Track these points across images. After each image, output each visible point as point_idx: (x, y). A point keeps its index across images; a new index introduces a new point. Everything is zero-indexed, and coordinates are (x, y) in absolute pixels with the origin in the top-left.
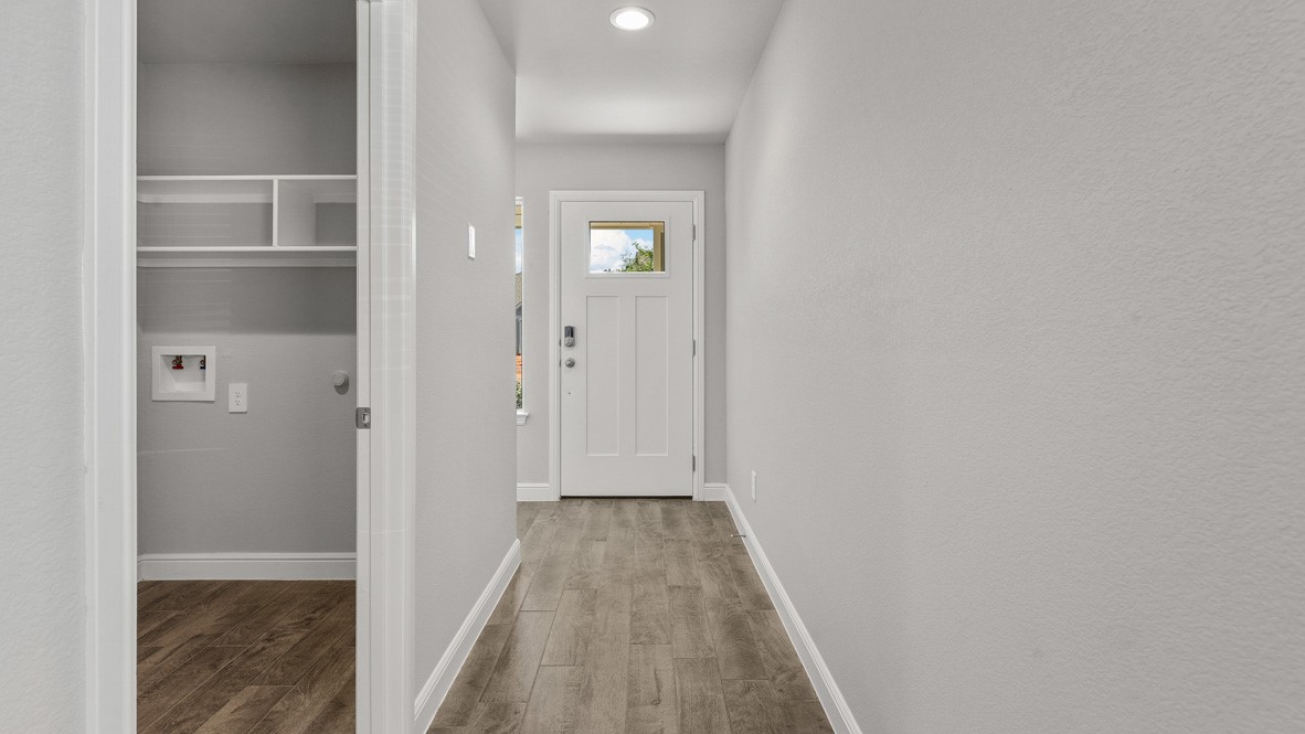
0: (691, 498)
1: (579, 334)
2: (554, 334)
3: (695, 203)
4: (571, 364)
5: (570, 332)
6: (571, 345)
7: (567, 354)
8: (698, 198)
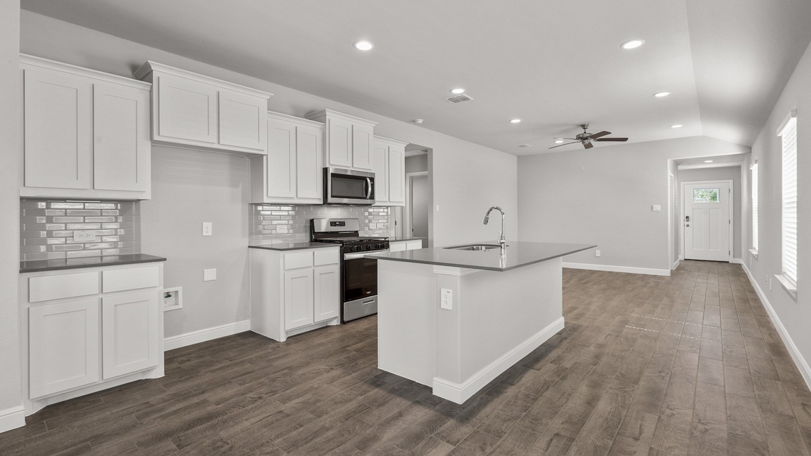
1: (690, 218)
2: (683, 217)
4: (688, 226)
5: (687, 217)
6: (687, 221)
7: (687, 223)
8: (731, 182)
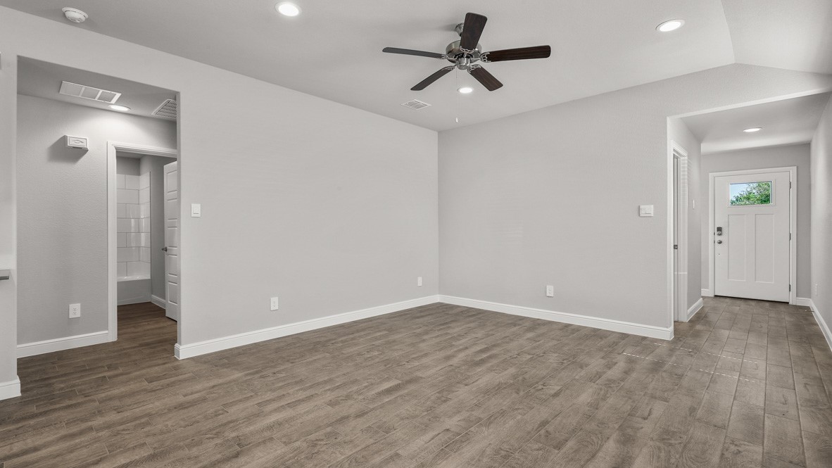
0: (788, 303)
1: (724, 230)
2: (711, 230)
3: (791, 172)
4: (720, 242)
5: (719, 229)
6: (720, 235)
7: (718, 238)
8: (793, 170)
